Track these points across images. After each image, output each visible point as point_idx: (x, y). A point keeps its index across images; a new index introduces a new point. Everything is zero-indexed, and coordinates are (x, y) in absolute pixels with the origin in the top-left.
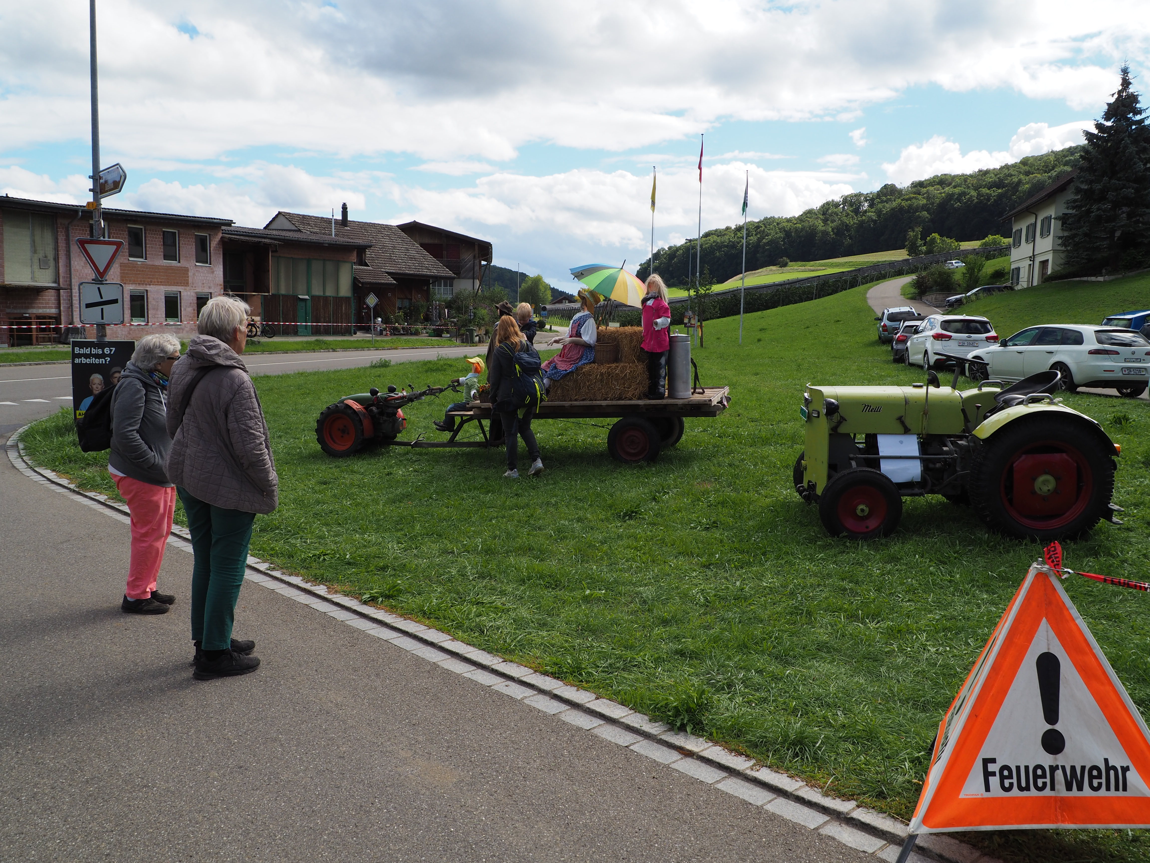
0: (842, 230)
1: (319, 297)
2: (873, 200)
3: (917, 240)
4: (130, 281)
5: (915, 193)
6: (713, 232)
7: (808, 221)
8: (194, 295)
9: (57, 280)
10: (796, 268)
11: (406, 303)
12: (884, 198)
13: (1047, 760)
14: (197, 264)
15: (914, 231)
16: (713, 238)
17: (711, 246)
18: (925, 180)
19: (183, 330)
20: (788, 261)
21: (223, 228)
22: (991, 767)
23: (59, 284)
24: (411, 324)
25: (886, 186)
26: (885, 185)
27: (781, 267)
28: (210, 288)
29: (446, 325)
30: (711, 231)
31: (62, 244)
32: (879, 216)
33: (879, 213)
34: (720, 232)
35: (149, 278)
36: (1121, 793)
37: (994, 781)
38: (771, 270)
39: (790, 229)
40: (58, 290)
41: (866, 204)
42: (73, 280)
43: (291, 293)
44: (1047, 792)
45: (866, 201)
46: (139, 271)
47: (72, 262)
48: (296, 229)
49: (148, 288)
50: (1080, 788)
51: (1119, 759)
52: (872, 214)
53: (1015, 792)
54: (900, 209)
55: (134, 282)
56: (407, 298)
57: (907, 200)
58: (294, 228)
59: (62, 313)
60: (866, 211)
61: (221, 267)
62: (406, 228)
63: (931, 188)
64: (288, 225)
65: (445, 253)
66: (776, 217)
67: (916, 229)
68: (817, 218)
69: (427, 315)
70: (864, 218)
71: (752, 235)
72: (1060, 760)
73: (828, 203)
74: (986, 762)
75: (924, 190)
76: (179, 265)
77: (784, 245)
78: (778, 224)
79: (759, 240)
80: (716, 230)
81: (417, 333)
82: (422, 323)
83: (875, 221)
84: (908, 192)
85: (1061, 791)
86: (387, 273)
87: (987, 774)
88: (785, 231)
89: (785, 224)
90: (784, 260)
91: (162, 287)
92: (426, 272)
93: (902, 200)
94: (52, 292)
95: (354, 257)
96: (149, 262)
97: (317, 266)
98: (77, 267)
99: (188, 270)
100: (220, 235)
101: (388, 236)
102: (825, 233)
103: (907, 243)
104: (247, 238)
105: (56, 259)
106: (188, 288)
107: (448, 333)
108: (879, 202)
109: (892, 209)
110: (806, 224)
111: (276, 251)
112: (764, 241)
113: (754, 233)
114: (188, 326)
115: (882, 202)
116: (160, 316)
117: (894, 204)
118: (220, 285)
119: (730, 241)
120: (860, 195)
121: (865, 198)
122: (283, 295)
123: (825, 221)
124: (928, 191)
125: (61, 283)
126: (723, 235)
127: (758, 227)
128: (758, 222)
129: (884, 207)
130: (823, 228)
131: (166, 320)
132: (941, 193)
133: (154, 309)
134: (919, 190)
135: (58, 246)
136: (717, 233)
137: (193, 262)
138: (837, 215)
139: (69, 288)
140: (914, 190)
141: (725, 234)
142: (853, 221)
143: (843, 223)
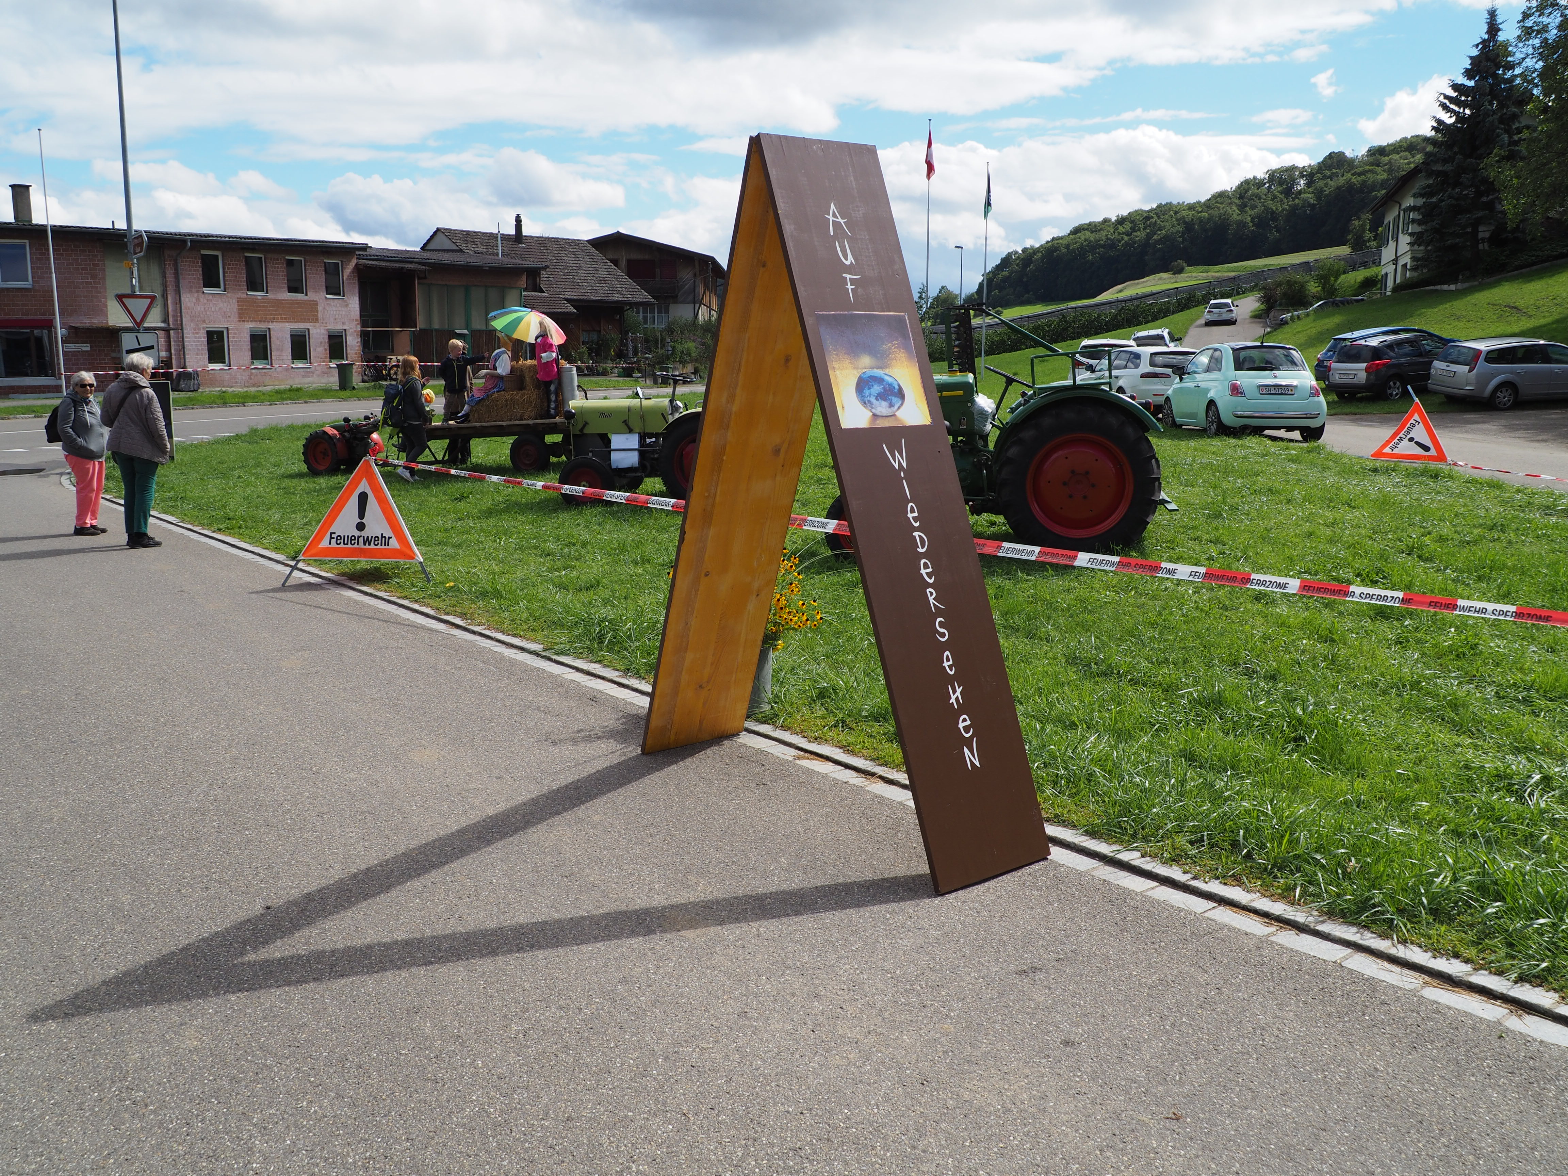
0: (1265, 220)
1: (480, 331)
2: (1311, 175)
3: (1364, 232)
4: (249, 318)
5: (1372, 164)
6: (1086, 227)
7: (1219, 208)
8: (323, 331)
9: (165, 320)
10: (1194, 274)
11: (594, 336)
12: (1328, 173)
13: (357, 533)
14: (328, 296)
15: (1359, 218)
16: (1085, 234)
17: (1082, 246)
18: (1388, 145)
19: (313, 373)
20: (1185, 265)
21: (357, 253)
22: (333, 536)
23: (169, 324)
24: (596, 362)
25: (1331, 156)
26: (1330, 154)
27: (1174, 274)
28: (344, 323)
29: (638, 362)
30: (1082, 225)
31: (170, 278)
32: (1319, 198)
33: (1319, 194)
34: (1095, 226)
35: (271, 314)
36: (387, 547)
37: (333, 541)
38: (1160, 279)
39: (1192, 220)
40: (167, 331)
41: (1302, 182)
42: (184, 319)
43: (446, 327)
44: (356, 546)
45: (1302, 176)
46: (260, 306)
47: (182, 299)
48: (457, 248)
49: (271, 326)
50: (369, 544)
51: (388, 533)
52: (1309, 196)
53: (342, 545)
54: (1350, 188)
55: (254, 320)
56: (594, 330)
57: (1360, 174)
58: (455, 248)
59: (173, 357)
60: (1300, 192)
61: (357, 299)
62: (600, 244)
63: (1395, 157)
64: (448, 245)
65: (658, 271)
66: (1175, 202)
67: (1363, 217)
68: (1231, 203)
69: (620, 350)
70: (1297, 201)
71: (1139, 230)
72: (363, 533)
73: (1247, 182)
74: (331, 534)
75: (1386, 159)
76: (306, 298)
77: (1183, 242)
78: (1176, 213)
79: (1149, 236)
80: (1090, 224)
81: (604, 373)
82: (612, 360)
83: (1313, 206)
84: (1363, 163)
85: (361, 545)
86: (566, 300)
87: (331, 538)
88: (1185, 222)
89: (1184, 213)
90: (1179, 264)
91: (287, 324)
92: (617, 297)
93: (1353, 175)
94: (161, 334)
95: (523, 282)
96: (270, 296)
97: (477, 294)
98: (189, 304)
99: (317, 304)
100: (354, 261)
101: (573, 253)
102: (1242, 224)
103: (1350, 237)
104: (388, 264)
105: (165, 297)
106: (317, 325)
107: (639, 372)
108: (1319, 179)
109: (1339, 188)
110: (1215, 212)
111: (425, 278)
112: (1155, 237)
113: (1142, 226)
114: (319, 368)
115: (1325, 177)
116: (285, 357)
117: (1341, 181)
118: (356, 320)
119: (1108, 239)
120: (1293, 168)
121: (1301, 173)
122: (436, 330)
123: (1242, 207)
124: (1390, 161)
125: (171, 322)
126: (1099, 231)
127: (1148, 218)
128: (1148, 211)
129: (1326, 185)
130: (1239, 218)
131: (293, 363)
132: (1409, 163)
133: (278, 350)
134: (1378, 160)
135: (166, 282)
136: (1091, 227)
137: (323, 294)
138: (1260, 198)
139: (180, 327)
140: (1371, 159)
141: (1101, 229)
142: (1281, 206)
143: (1267, 209)
